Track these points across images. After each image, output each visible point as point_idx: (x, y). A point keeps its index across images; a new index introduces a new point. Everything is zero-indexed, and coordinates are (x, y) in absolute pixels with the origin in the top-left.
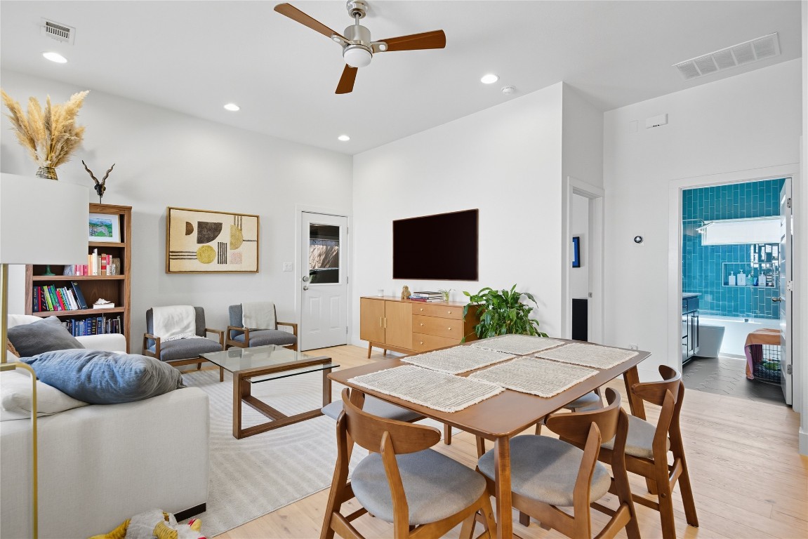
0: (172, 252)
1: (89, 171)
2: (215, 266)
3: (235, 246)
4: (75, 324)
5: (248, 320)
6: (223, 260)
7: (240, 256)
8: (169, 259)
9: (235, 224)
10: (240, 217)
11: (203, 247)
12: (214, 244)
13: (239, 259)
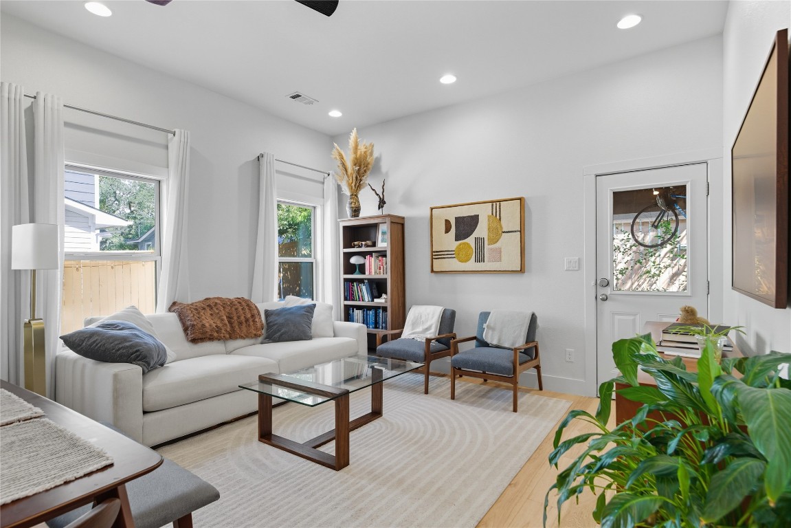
0: (434, 252)
1: (373, 190)
2: (471, 265)
3: (494, 241)
4: (367, 312)
5: (490, 332)
6: (480, 258)
7: (499, 251)
8: (432, 259)
9: (492, 214)
10: (498, 203)
11: (460, 244)
12: (470, 240)
13: (498, 255)
